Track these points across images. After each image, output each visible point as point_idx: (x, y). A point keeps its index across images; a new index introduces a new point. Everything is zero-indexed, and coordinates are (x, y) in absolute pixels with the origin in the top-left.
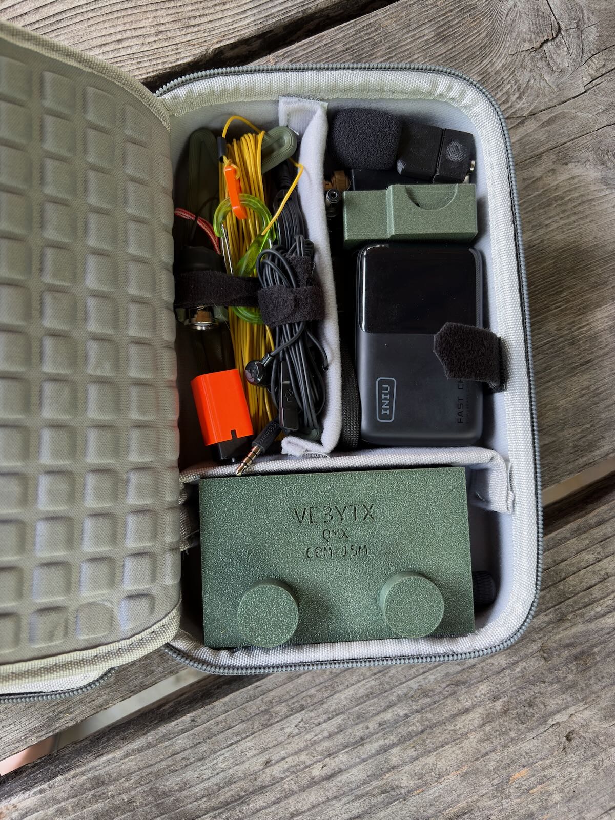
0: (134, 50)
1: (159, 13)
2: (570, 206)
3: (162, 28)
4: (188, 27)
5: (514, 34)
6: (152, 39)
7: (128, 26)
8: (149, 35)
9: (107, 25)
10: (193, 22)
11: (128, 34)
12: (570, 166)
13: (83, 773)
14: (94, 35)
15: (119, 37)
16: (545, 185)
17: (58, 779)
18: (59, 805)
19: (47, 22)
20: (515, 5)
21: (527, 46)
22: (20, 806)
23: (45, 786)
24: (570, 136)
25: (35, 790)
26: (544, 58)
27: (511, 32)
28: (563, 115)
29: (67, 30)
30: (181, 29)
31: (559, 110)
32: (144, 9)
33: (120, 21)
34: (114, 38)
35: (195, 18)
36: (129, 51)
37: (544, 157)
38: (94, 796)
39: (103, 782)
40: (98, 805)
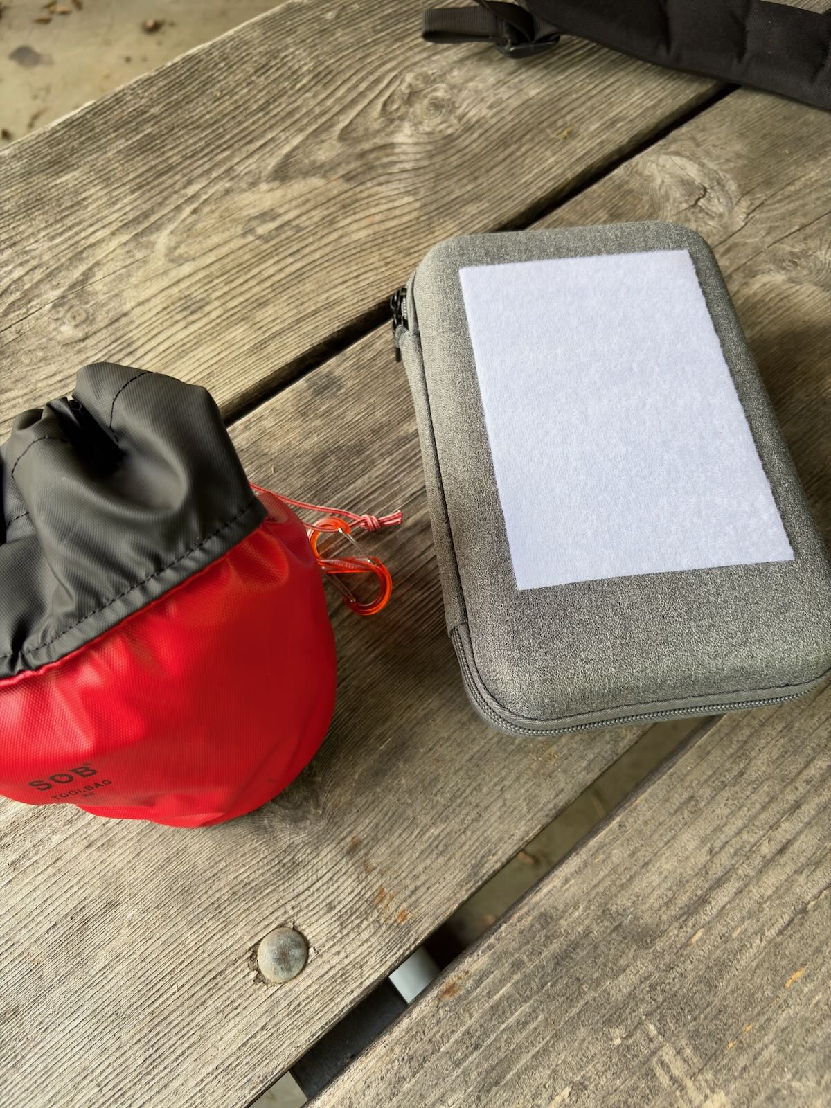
0: (372, 279)
1: (382, 251)
2: (771, 304)
3: (389, 260)
4: (410, 254)
5: (671, 200)
6: (383, 269)
7: (360, 265)
8: (380, 267)
9: (343, 268)
10: (412, 251)
11: (362, 270)
12: (758, 277)
13: (528, 913)
14: (334, 277)
15: (355, 274)
16: (743, 296)
17: (504, 926)
19: (292, 277)
20: (663, 182)
21: (685, 206)
26: (701, 210)
29: (310, 279)
30: (405, 257)
32: (369, 251)
33: (352, 263)
34: (351, 276)
35: (413, 247)
36: (367, 282)
37: (734, 276)
38: (547, 937)
39: (551, 918)
40: (555, 947)
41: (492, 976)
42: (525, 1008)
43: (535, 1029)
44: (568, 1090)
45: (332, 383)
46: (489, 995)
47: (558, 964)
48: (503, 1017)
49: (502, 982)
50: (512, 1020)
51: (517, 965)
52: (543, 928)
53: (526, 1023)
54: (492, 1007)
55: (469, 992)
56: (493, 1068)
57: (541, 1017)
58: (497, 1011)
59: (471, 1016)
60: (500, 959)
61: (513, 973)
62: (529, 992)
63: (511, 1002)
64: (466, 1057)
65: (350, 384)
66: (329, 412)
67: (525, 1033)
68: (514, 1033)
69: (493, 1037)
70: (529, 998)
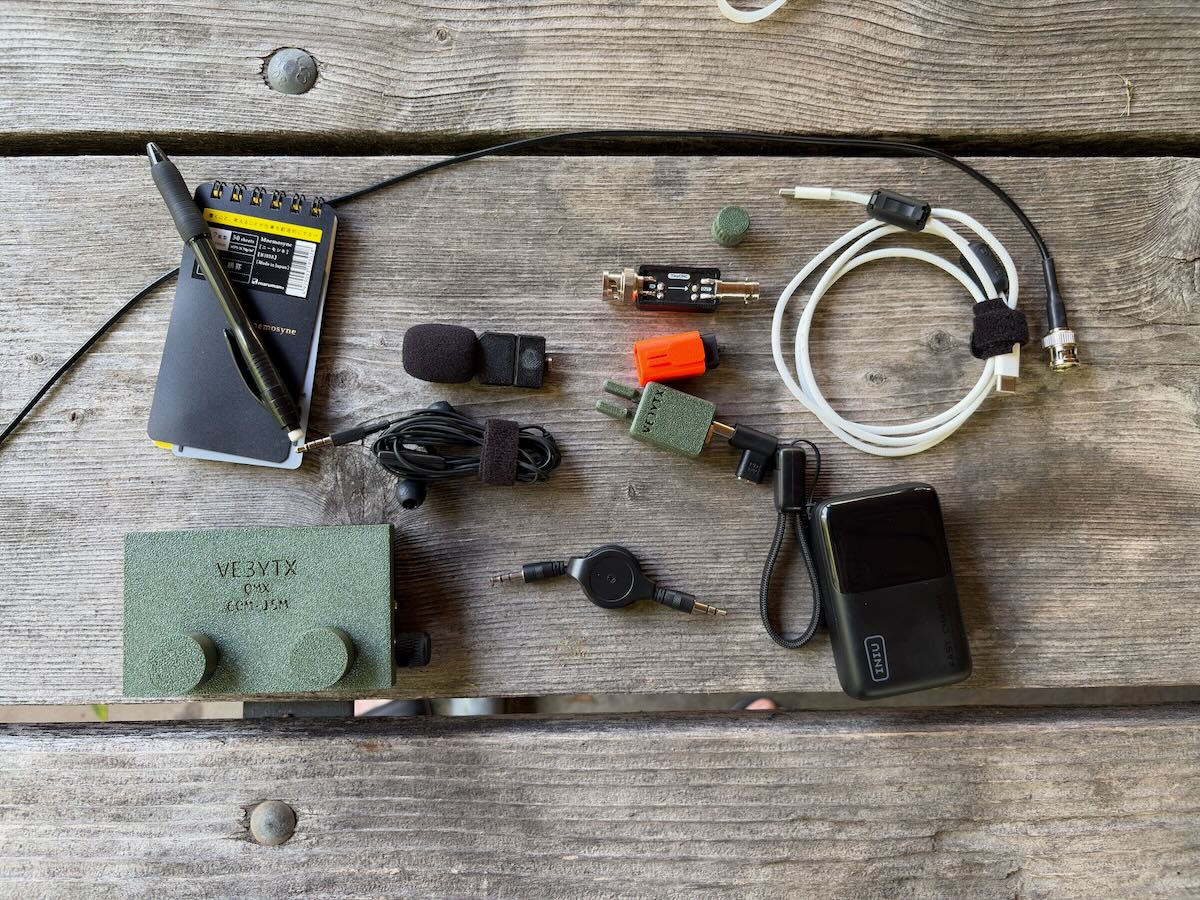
0: (801, 99)
1: (839, 73)
2: (1153, 427)
3: (836, 89)
4: (861, 99)
5: (1172, 238)
6: (822, 96)
7: (804, 74)
8: (821, 91)
9: (786, 64)
10: (867, 96)
11: (802, 82)
12: (1170, 389)
13: (464, 745)
14: (770, 68)
15: (792, 81)
16: (1137, 396)
17: (440, 739)
18: (428, 764)
19: (731, 36)
20: (1186, 210)
21: (1179, 255)
22: (395, 748)
23: (425, 741)
24: (1182, 360)
25: (414, 740)
26: (1191, 274)
27: (1170, 234)
28: (1185, 337)
29: (747, 52)
30: (853, 98)
31: (1183, 330)
32: (827, 64)
33: (799, 66)
34: (787, 79)
35: (871, 93)
36: (796, 98)
37: (1149, 369)
38: (464, 771)
39: (478, 762)
40: (465, 781)
41: (405, 762)
42: (412, 800)
43: (407, 818)
44: (396, 870)
45: (676, 183)
46: (394, 772)
47: (457, 793)
48: (392, 793)
49: (409, 772)
50: (397, 799)
51: (428, 771)
52: (467, 762)
53: (404, 809)
54: (389, 781)
55: (382, 759)
56: (359, 816)
57: (417, 814)
58: (391, 786)
59: (371, 773)
60: (420, 756)
61: (422, 773)
62: (422, 793)
63: (405, 789)
64: (348, 795)
65: (692, 195)
66: (651, 210)
67: (397, 814)
68: (391, 807)
69: (375, 799)
70: (419, 796)
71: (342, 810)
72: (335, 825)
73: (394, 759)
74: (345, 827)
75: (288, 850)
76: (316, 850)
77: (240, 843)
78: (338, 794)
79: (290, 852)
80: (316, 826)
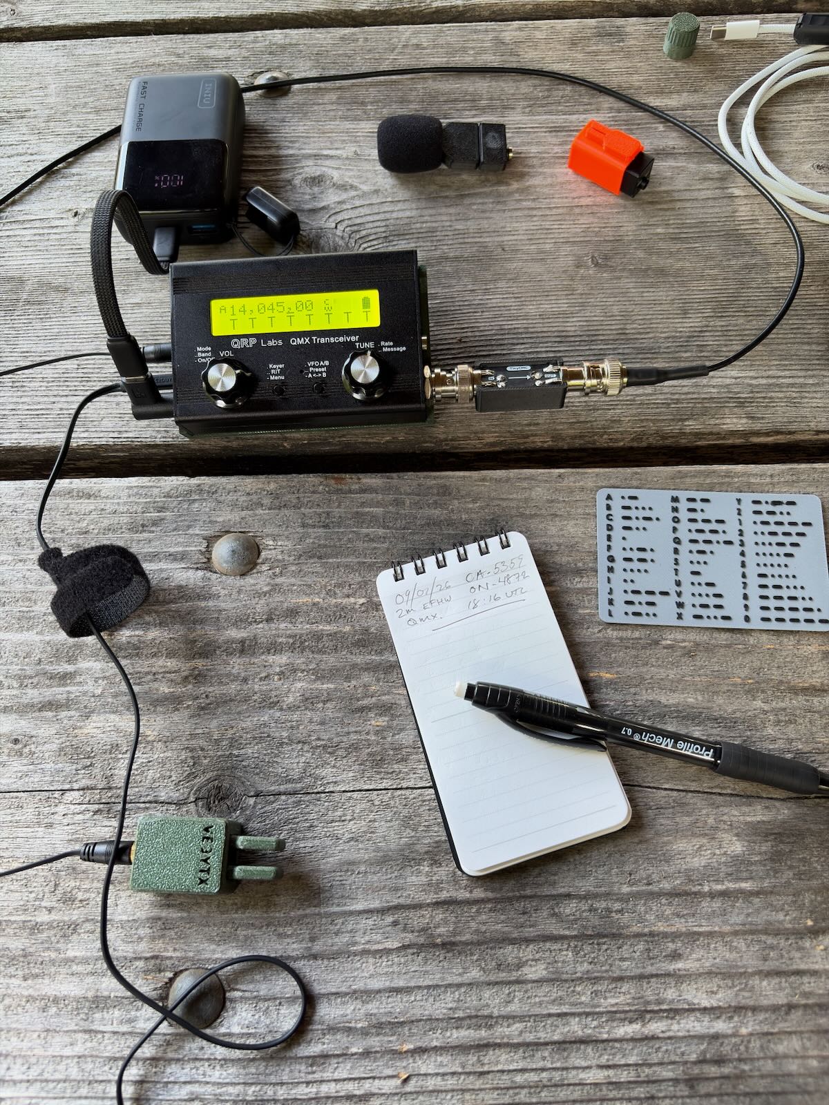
18: (398, 496)
22: (364, 482)
23: (395, 475)
25: (383, 475)
71: (307, 541)
72: (301, 555)
73: (363, 491)
74: (310, 557)
75: (250, 580)
76: (279, 580)
77: (200, 573)
78: (304, 526)
79: (252, 581)
80: (280, 557)
